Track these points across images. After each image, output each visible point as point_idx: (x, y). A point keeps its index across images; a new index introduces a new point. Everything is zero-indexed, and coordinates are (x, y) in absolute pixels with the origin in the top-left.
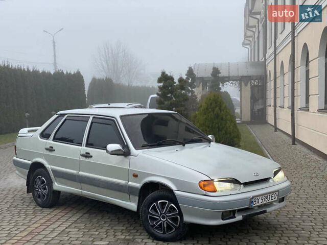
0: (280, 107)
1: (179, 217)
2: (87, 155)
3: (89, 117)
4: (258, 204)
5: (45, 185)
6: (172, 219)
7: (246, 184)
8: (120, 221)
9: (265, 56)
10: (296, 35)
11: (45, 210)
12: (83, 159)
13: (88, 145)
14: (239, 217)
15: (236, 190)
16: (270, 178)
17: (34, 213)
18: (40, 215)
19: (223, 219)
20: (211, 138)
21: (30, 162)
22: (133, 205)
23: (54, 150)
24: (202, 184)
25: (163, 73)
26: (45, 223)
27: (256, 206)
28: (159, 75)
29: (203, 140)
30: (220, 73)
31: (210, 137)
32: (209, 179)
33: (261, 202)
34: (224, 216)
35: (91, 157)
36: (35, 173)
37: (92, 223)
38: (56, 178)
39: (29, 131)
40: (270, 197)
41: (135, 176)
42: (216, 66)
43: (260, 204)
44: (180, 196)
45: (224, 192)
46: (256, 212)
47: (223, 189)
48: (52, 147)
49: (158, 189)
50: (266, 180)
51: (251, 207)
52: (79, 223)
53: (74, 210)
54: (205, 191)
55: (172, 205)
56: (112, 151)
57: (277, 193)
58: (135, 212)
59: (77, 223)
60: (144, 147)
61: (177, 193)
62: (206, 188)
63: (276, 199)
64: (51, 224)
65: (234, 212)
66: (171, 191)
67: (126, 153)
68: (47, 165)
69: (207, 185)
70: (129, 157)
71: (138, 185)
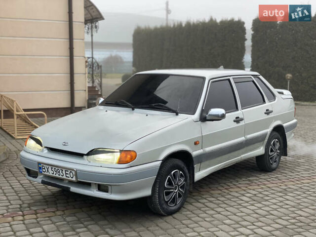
4: (48, 174)
40: (64, 172)
57: (74, 172)
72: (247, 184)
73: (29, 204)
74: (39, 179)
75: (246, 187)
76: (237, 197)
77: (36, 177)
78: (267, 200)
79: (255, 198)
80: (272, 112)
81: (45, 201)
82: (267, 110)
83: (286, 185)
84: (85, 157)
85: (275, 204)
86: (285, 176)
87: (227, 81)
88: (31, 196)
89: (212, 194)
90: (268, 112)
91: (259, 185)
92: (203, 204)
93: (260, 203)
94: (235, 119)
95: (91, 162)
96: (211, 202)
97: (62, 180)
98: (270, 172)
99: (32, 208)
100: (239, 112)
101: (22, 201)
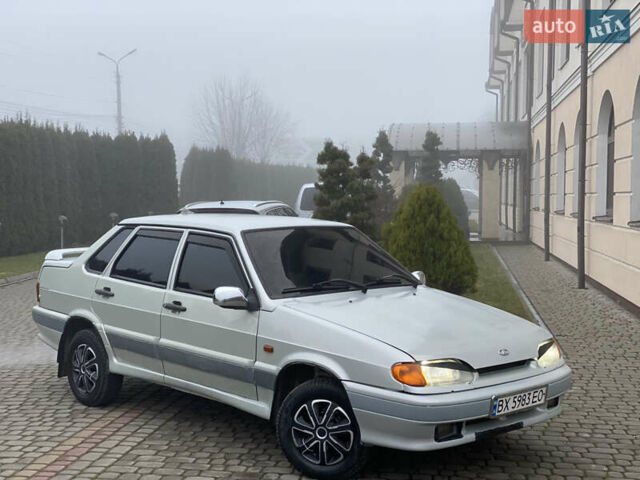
0: (557, 213)
1: (351, 432)
2: (177, 307)
3: (182, 232)
4: (506, 411)
5: (94, 361)
6: (338, 437)
7: (484, 372)
8: (237, 436)
9: (529, 112)
10: (589, 73)
11: (92, 410)
12: (169, 314)
13: (179, 285)
14: (469, 437)
15: (464, 382)
16: (532, 360)
17: (72, 416)
18: (81, 422)
19: (437, 439)
20: (418, 278)
21: (65, 317)
22: (262, 407)
23: (113, 295)
24: (398, 369)
25: (329, 146)
26: (90, 437)
27: (501, 415)
28: (321, 149)
29: (402, 280)
30: (441, 143)
31: (416, 274)
32: (413, 361)
33: (512, 406)
34: (441, 433)
35: (184, 310)
36: (75, 338)
37: (183, 439)
38: (116, 349)
39: (65, 256)
40: (531, 397)
41: (269, 350)
42: (432, 130)
43: (511, 410)
44: (354, 391)
45: (441, 387)
46: (501, 426)
47: (438, 380)
48: (109, 289)
49: (312, 378)
50: (522, 364)
51: (492, 417)
52: (159, 439)
53: (148, 412)
54: (403, 383)
55: (340, 408)
56: (225, 301)
57: (544, 390)
58: (266, 420)
59: (153, 439)
60: (286, 293)
61: (348, 385)
62: (406, 378)
63: (542, 401)
64: (104, 440)
65: (459, 425)
66: (337, 382)
67: (251, 305)
68: (98, 323)
69: (406, 372)
70: (257, 312)
71: (274, 368)
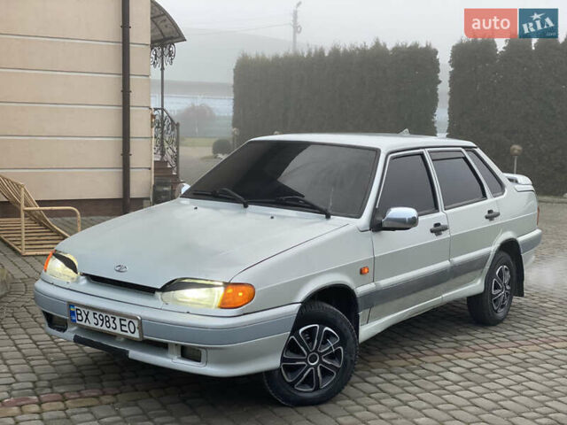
4: (87, 324)
43: (93, 326)
72: (454, 348)
73: (49, 381)
74: (70, 334)
75: (452, 354)
76: (437, 374)
77: (64, 330)
78: (492, 380)
79: (469, 375)
80: (498, 215)
81: (80, 374)
82: (490, 212)
83: (525, 352)
84: (158, 294)
85: (507, 387)
86: (522, 334)
87: (419, 157)
88: (54, 366)
89: (390, 366)
90: (491, 216)
91: (474, 351)
92: (375, 385)
93: (479, 385)
94: (432, 227)
95: (170, 303)
96: (389, 381)
97: (112, 336)
98: (494, 325)
99: (56, 388)
100: (440, 214)
101: (38, 375)
